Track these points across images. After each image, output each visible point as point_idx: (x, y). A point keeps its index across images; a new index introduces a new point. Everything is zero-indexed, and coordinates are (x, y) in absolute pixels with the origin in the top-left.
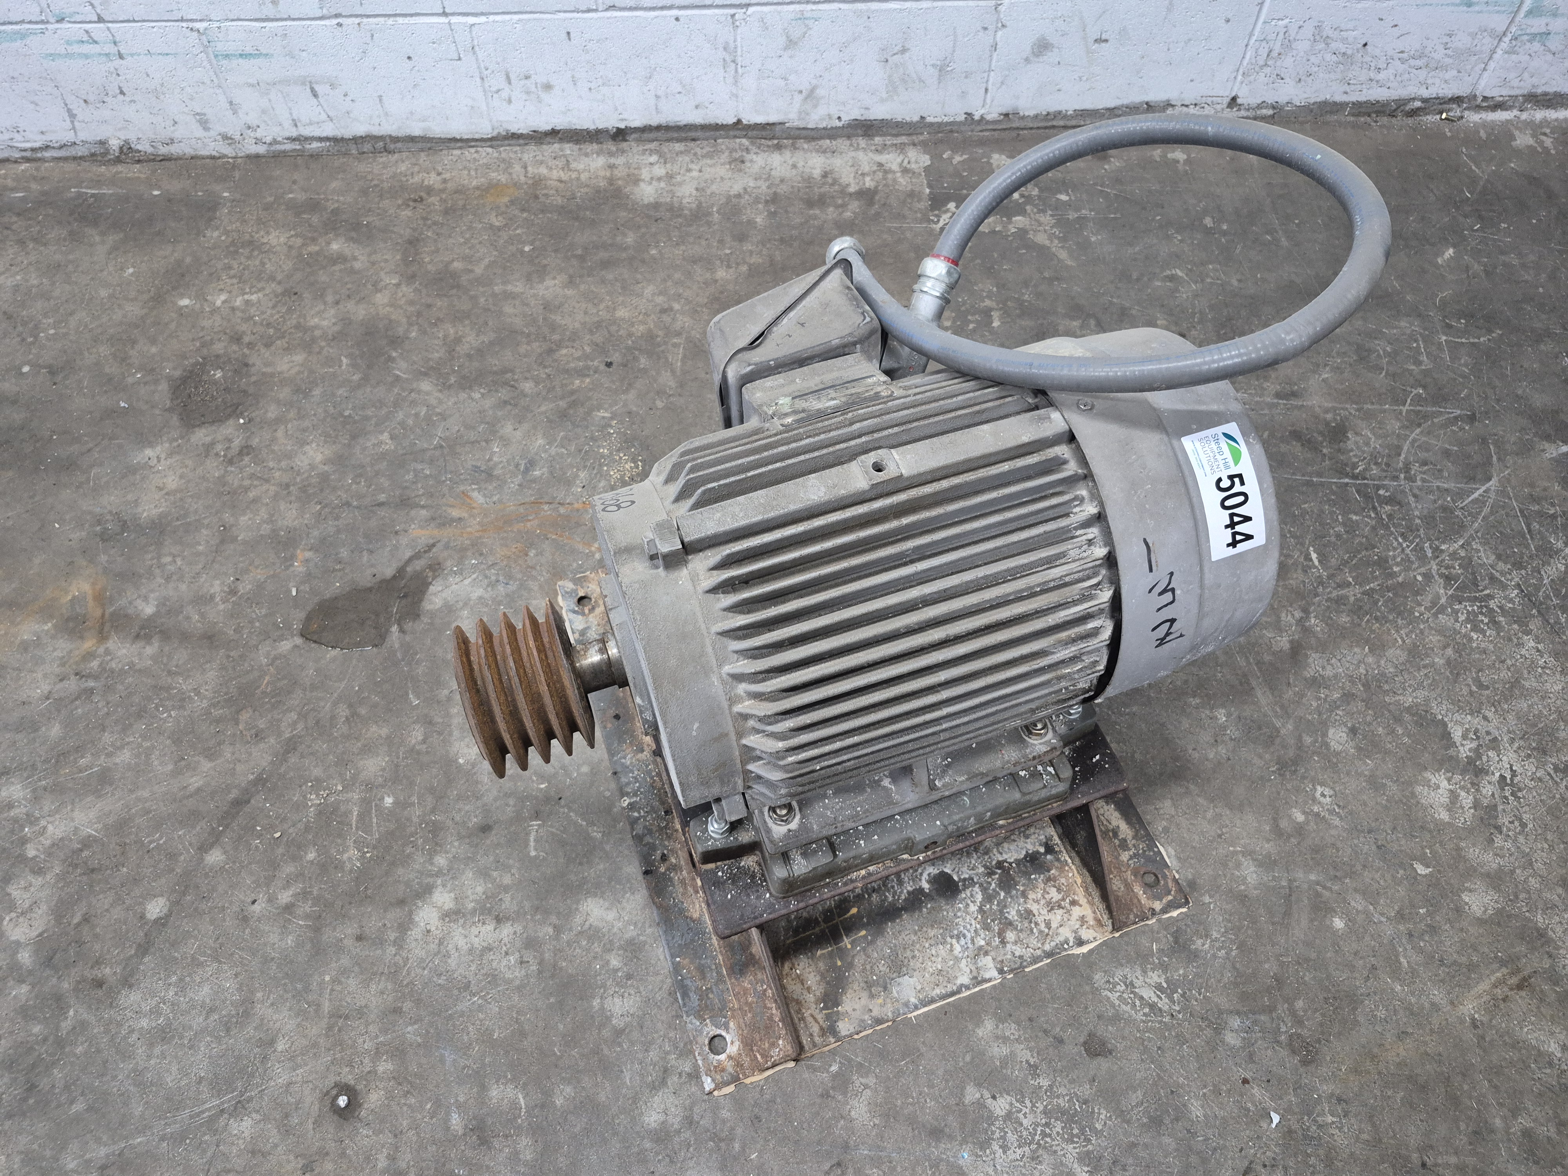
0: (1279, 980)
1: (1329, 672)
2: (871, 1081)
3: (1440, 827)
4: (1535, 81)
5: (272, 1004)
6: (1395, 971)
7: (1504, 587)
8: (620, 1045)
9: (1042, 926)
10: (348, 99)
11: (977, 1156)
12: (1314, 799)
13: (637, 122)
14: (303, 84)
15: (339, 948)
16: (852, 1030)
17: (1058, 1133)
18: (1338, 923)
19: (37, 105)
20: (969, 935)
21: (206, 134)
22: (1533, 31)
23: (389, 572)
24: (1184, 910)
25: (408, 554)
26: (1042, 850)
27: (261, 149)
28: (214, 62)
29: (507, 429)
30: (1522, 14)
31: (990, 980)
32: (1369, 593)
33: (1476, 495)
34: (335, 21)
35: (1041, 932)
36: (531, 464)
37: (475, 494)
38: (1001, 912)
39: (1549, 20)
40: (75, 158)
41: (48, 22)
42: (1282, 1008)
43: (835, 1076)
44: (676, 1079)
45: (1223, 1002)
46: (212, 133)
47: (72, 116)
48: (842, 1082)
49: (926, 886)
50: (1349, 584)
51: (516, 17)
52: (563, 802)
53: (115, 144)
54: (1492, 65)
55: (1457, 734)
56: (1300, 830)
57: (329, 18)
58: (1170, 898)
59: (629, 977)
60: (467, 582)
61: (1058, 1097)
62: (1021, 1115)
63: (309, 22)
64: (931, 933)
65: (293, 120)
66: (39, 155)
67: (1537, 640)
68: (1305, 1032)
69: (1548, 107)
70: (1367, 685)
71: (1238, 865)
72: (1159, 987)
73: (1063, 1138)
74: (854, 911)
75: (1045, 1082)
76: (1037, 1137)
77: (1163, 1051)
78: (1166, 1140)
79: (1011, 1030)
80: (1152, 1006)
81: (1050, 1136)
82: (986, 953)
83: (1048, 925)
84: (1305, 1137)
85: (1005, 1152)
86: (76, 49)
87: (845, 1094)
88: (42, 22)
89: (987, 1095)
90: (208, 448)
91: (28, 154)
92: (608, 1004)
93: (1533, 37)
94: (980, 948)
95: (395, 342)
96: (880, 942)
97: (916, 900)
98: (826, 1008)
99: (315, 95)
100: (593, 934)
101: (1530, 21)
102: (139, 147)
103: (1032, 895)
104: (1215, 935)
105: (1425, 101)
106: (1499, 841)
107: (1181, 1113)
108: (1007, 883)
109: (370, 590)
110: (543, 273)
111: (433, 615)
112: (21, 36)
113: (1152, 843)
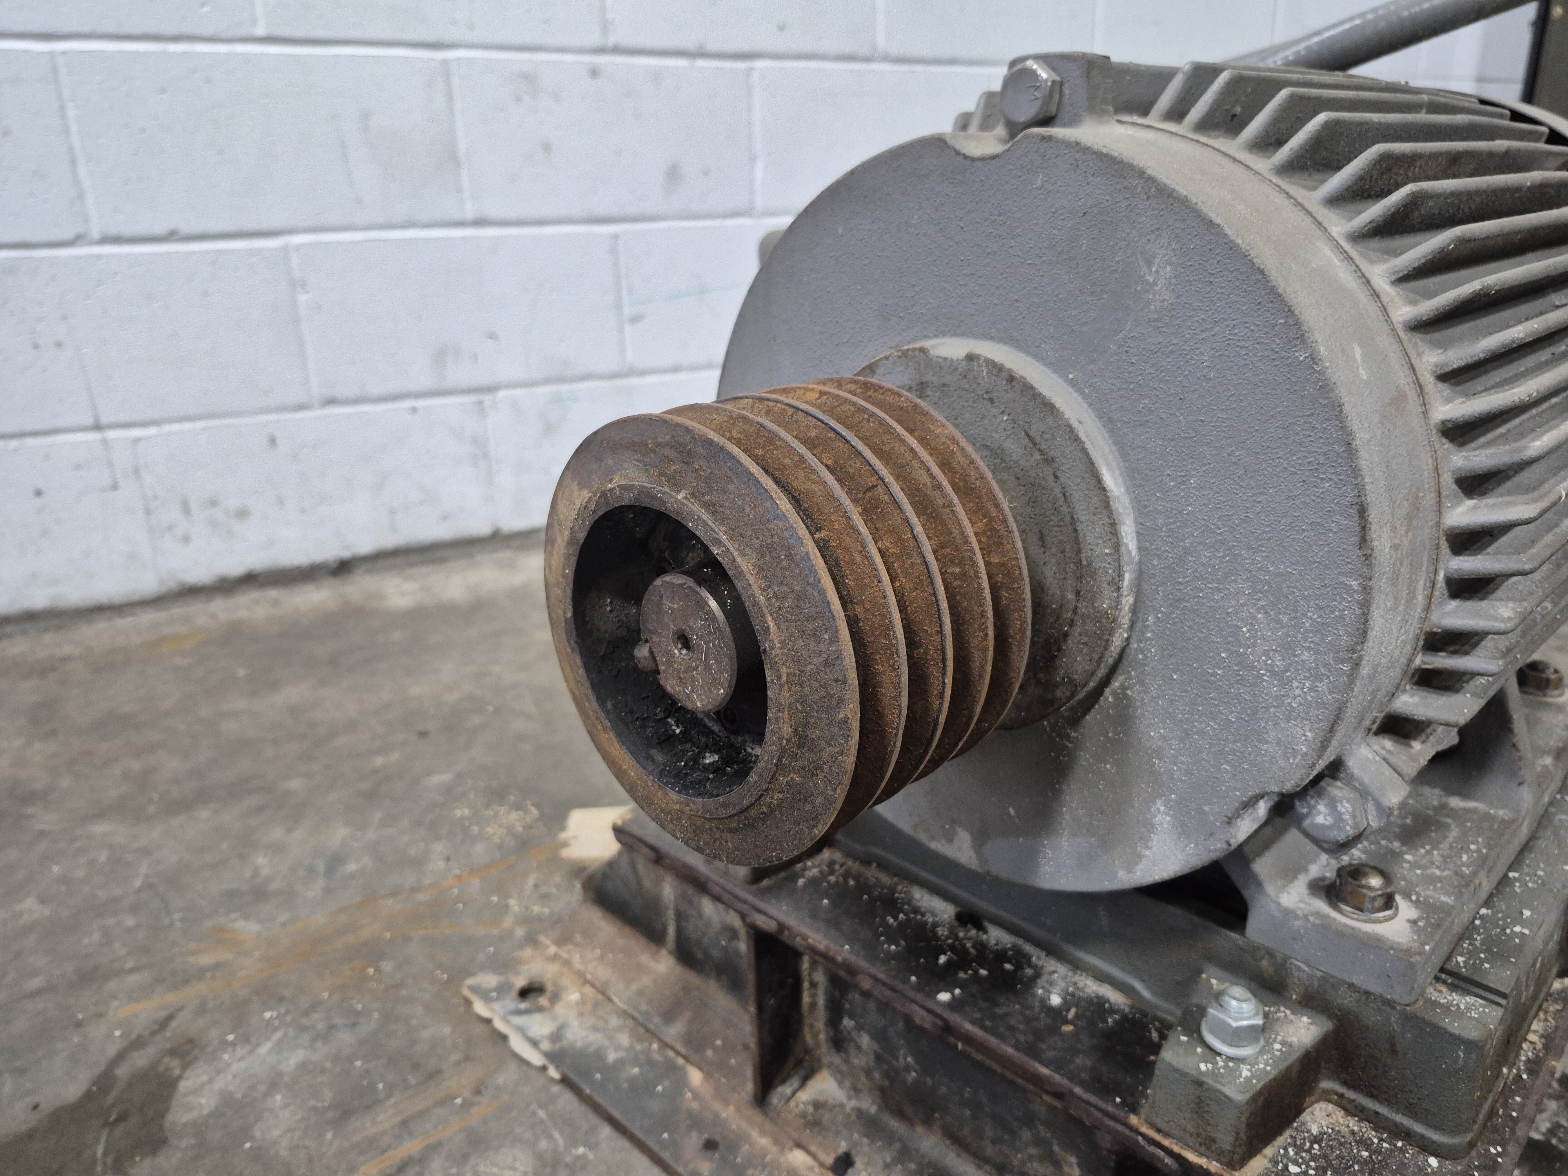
13: (364, 545)
23: (73, 1091)
25: (112, 1050)
29: (277, 834)
36: (336, 861)
37: (240, 924)
51: (200, 424)
60: (264, 1049)
95: (32, 797)
109: (30, 1135)
110: (274, 686)
111: (199, 1129)
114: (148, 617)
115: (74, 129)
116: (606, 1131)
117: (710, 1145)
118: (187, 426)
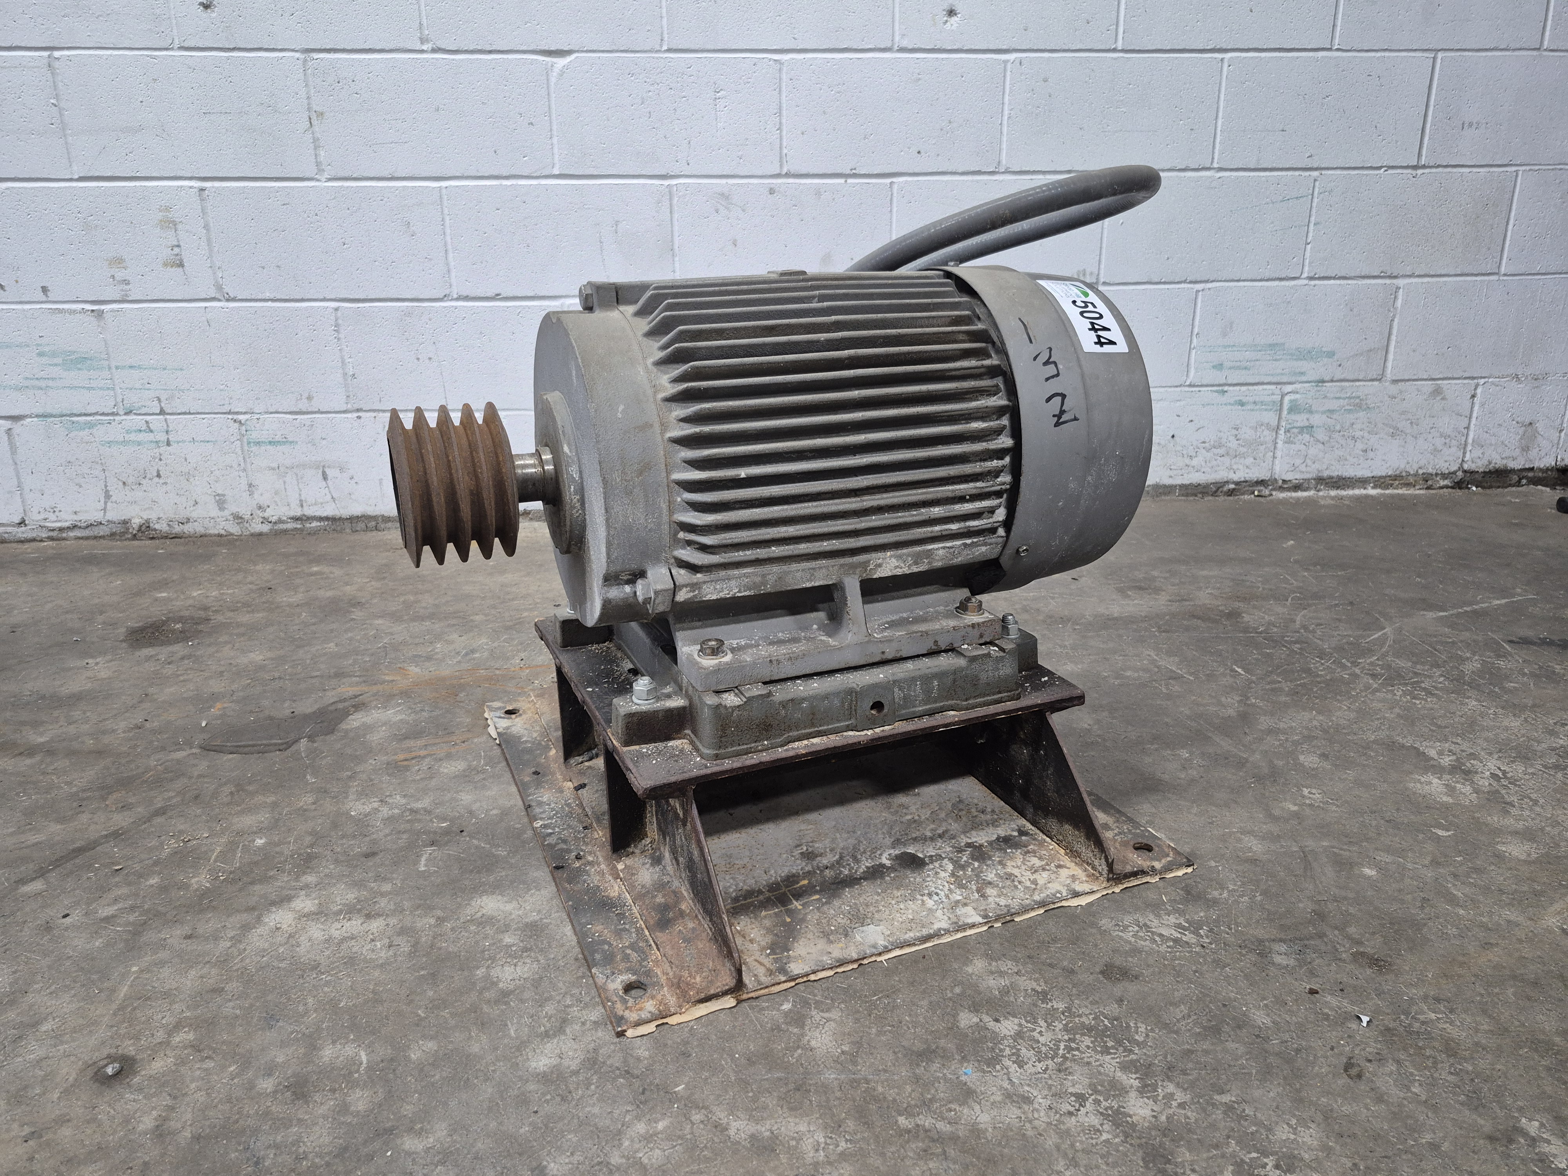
0: (1321, 916)
1: (1282, 725)
2: (835, 1014)
3: (1446, 807)
4: (1317, 466)
5: (51, 993)
6: (1452, 900)
7: (1430, 677)
8: (507, 1003)
9: (1028, 884)
10: (353, 482)
11: (984, 1071)
12: (1303, 797)
14: (318, 468)
15: (162, 945)
16: (807, 969)
17: (1088, 1047)
18: (1369, 872)
19: (81, 486)
20: (942, 894)
21: (220, 514)
22: (1298, 425)
23: (310, 710)
24: (1190, 870)
25: (332, 701)
26: (1016, 834)
27: (266, 528)
28: (246, 448)
29: (453, 636)
30: (1285, 412)
31: (973, 926)
32: (1303, 685)
33: (1376, 636)
34: (356, 415)
35: (1026, 888)
36: (472, 652)
37: (412, 668)
38: (977, 876)
39: (1307, 416)
40: (95, 538)
41: (117, 414)
42: (1333, 935)
43: (786, 1014)
44: (577, 1027)
45: (1260, 933)
46: (226, 513)
47: (108, 496)
48: (798, 1019)
49: (888, 863)
50: (1280, 682)
52: (464, 834)
53: (136, 522)
54: (1279, 454)
55: (1433, 753)
56: (1296, 815)
57: (351, 412)
58: (1169, 859)
59: (526, 950)
60: (390, 712)
61: (1080, 1016)
62: (1035, 1034)
63: (334, 415)
64: (898, 893)
65: (301, 501)
66: (64, 535)
67: (1477, 700)
68: (1369, 950)
69: (1338, 488)
70: (1325, 731)
71: (1239, 840)
72: (1179, 926)
73: (1096, 1051)
74: (805, 882)
75: (1061, 1006)
76: (1061, 1052)
77: (1201, 974)
78: (1231, 1045)
79: (1007, 965)
80: (1176, 941)
81: (1078, 1049)
82: (965, 905)
83: (1035, 882)
84: (1410, 1033)
85: (1021, 1067)
86: (133, 437)
87: (802, 1027)
88: (113, 414)
89: (986, 1018)
90: (149, 658)
91: (54, 534)
92: (495, 972)
93: (1302, 429)
94: (958, 902)
95: (356, 605)
96: (836, 903)
97: (876, 873)
98: (773, 952)
99: (325, 477)
100: (486, 921)
101: (1293, 417)
102: (157, 526)
103: (1009, 863)
104: (1231, 887)
105: (1237, 483)
106: (1514, 811)
107: (1241, 1023)
108: (979, 853)
109: (287, 720)
111: (348, 731)
112: (91, 425)
113: (1136, 825)
115: (448, 231)
116: (504, 763)
117: (536, 773)
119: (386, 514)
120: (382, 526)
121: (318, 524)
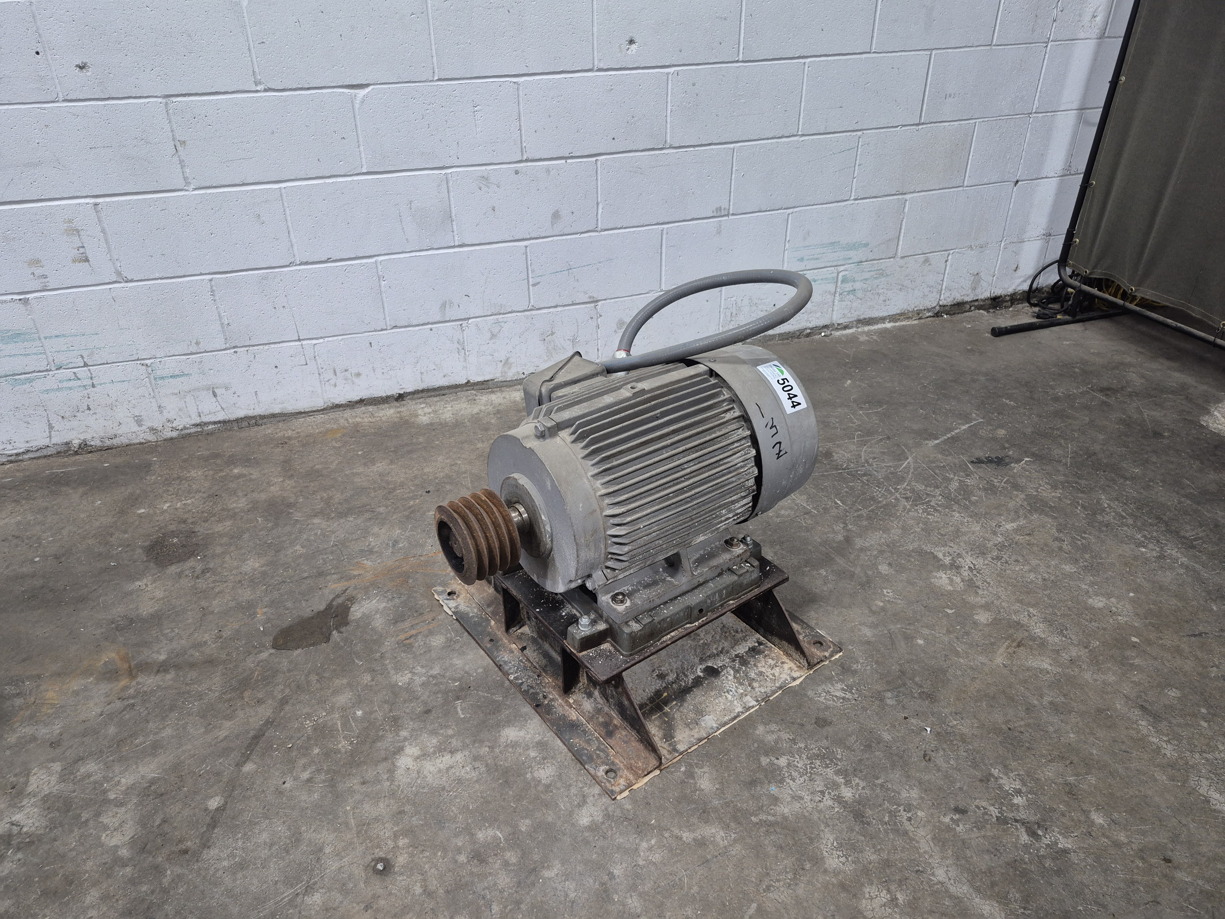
0: (903, 673)
1: (867, 544)
2: (706, 769)
3: (950, 593)
4: (857, 313)
5: (314, 831)
6: (957, 654)
7: (935, 496)
8: (552, 792)
9: (771, 676)
10: (236, 395)
11: (780, 787)
12: (884, 595)
13: (410, 388)
14: (209, 389)
15: (351, 791)
16: (686, 747)
17: (819, 766)
18: (920, 642)
19: (29, 423)
20: (733, 690)
21: (139, 429)
22: (847, 290)
23: (322, 607)
24: (841, 654)
25: (331, 597)
26: (757, 644)
27: (175, 434)
28: (153, 382)
29: (376, 529)
30: (839, 283)
31: (753, 707)
32: (872, 511)
33: (904, 465)
34: (234, 350)
35: (771, 679)
36: (396, 542)
37: (365, 562)
38: (746, 675)
39: (852, 284)
40: (45, 456)
41: (50, 370)
42: (909, 683)
43: (684, 773)
44: (592, 798)
45: (878, 687)
46: (144, 428)
47: (51, 427)
48: (690, 775)
49: (701, 674)
50: (861, 510)
51: (340, 338)
52: (472, 688)
53: (76, 442)
54: (836, 308)
55: (940, 556)
56: (883, 609)
57: (229, 349)
58: (831, 649)
59: (544, 758)
60: (374, 602)
61: (812, 749)
62: (795, 763)
63: (217, 353)
64: (713, 693)
65: (199, 413)
66: (20, 458)
67: (959, 512)
68: (926, 690)
69: (869, 325)
70: (888, 546)
71: (860, 630)
72: (843, 689)
73: (822, 767)
74: (665, 694)
75: (802, 745)
76: (809, 770)
77: (858, 716)
78: (877, 753)
79: (774, 727)
80: (843, 698)
81: (815, 767)
82: (746, 695)
83: (774, 675)
84: (947, 733)
85: (794, 781)
86: (65, 384)
87: (694, 778)
88: (47, 370)
89: (773, 759)
90: (180, 575)
91: (12, 458)
92: (536, 774)
93: (849, 292)
94: (742, 694)
95: (290, 505)
96: (685, 705)
97: (698, 682)
98: (667, 741)
99: (215, 395)
100: (514, 745)
101: (844, 285)
102: (92, 443)
103: (759, 665)
104: (861, 661)
105: (811, 329)
106: (980, 592)
107: (879, 741)
108: (744, 662)
109: (312, 618)
110: (373, 461)
111: (357, 621)
112: (30, 381)
113: (812, 629)
114: (320, 418)
115: (289, 218)
116: (466, 634)
117: (491, 640)
118: (335, 338)
119: (262, 414)
120: (260, 422)
121: (214, 426)
